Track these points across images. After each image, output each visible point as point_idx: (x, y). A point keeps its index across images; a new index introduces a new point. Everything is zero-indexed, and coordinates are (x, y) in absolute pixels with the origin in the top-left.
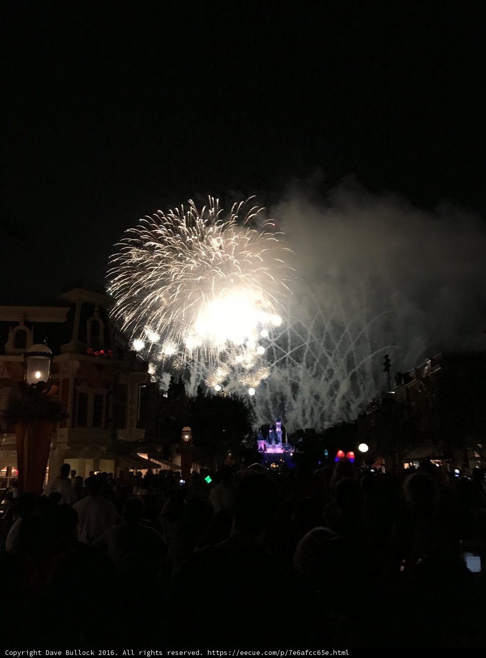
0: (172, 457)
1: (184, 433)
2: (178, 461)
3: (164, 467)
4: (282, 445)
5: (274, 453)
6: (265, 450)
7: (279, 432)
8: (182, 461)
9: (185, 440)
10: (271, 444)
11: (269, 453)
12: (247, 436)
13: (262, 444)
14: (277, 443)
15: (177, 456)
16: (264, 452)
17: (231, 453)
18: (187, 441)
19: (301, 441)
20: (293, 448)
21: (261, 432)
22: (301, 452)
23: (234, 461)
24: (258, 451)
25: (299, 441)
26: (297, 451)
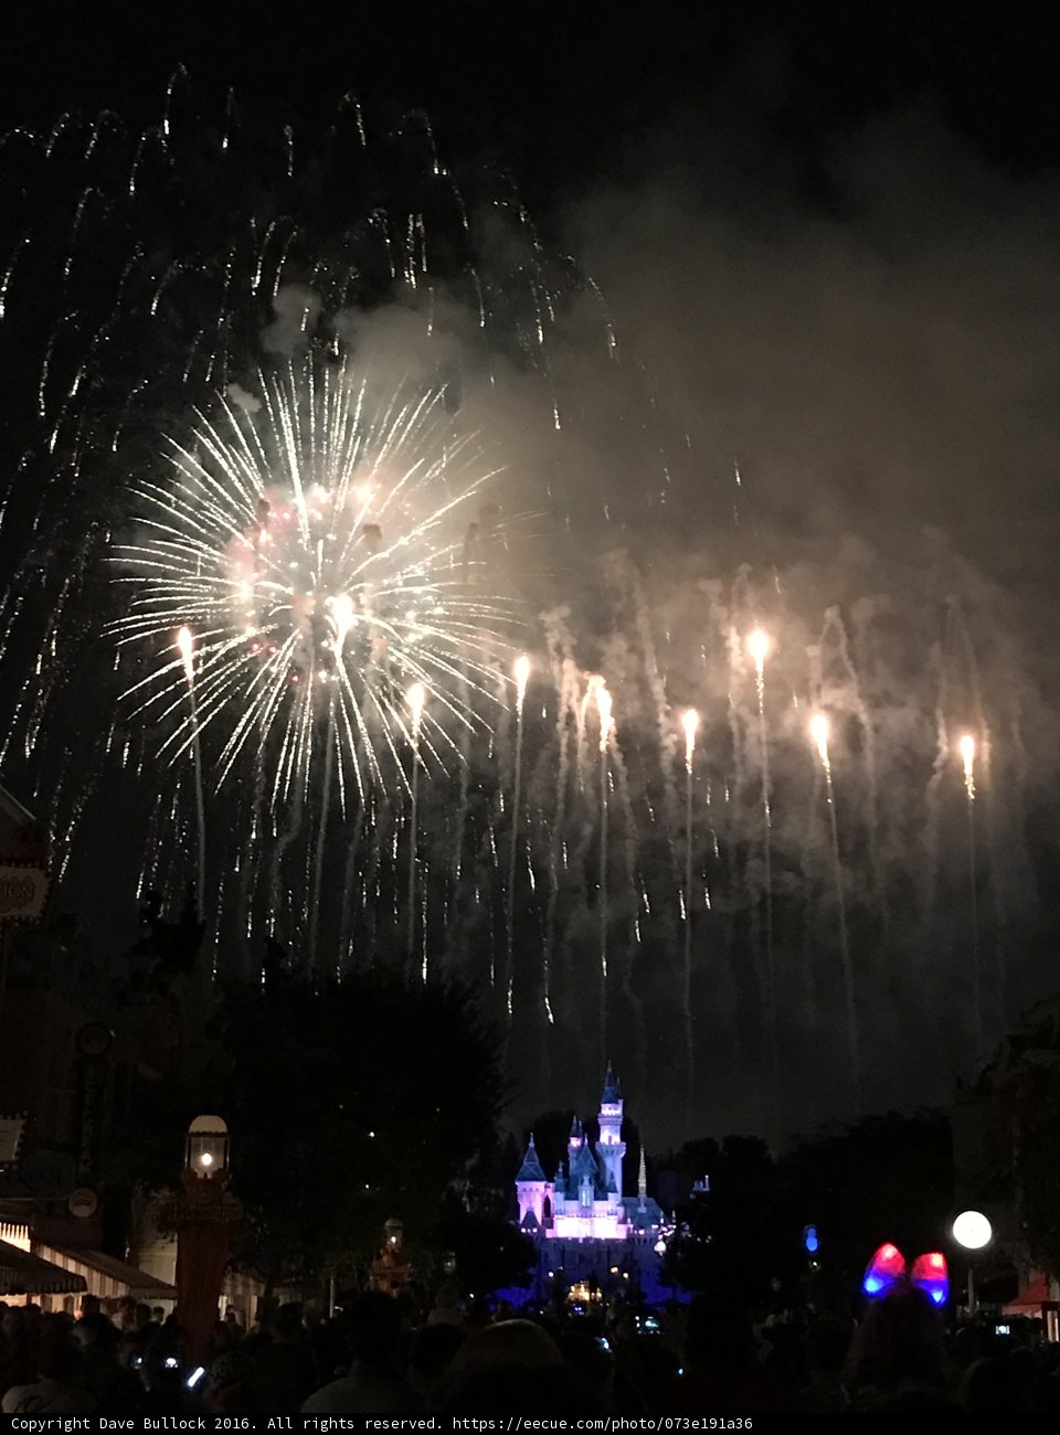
0: (138, 1246)
1: (194, 1140)
2: (164, 1262)
3: (101, 1286)
4: (623, 1204)
5: (587, 1240)
6: (551, 1227)
7: (611, 1151)
8: (179, 1263)
9: (200, 1175)
10: (576, 1198)
11: (565, 1239)
12: (470, 1163)
13: (533, 1196)
14: (601, 1192)
15: (161, 1242)
16: (542, 1232)
17: (400, 1232)
18: (209, 1176)
19: (707, 1189)
20: (668, 1221)
21: (532, 1145)
22: (704, 1238)
23: (412, 1270)
24: (518, 1227)
25: (694, 1189)
26: (684, 1234)
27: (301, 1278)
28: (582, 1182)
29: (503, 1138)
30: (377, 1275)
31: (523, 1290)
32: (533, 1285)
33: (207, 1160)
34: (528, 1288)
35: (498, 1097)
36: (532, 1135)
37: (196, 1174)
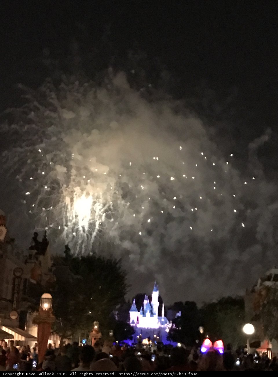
0: (28, 327)
1: (42, 300)
2: (34, 331)
3: (18, 337)
4: (158, 318)
5: (148, 328)
6: (138, 323)
8: (38, 332)
9: (44, 309)
10: (145, 316)
11: (142, 328)
13: (134, 315)
14: (152, 315)
15: (34, 327)
16: (136, 325)
17: (98, 325)
18: (47, 310)
19: (180, 315)
20: (170, 323)
21: (134, 302)
22: (179, 328)
23: (101, 335)
24: (129, 325)
25: (177, 315)
26: (173, 327)
27: (71, 337)
28: (147, 312)
29: (127, 301)
30: (92, 336)
33: (46, 305)
34: (132, 340)
35: (125, 289)
36: (134, 299)
37: (43, 309)
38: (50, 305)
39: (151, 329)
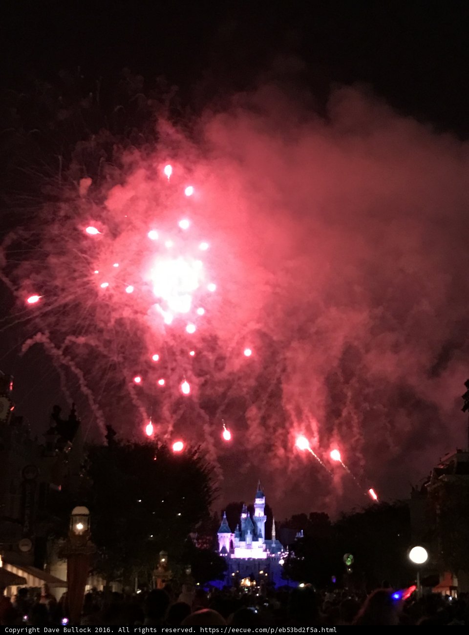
0: (49, 564)
1: (74, 518)
2: (61, 571)
3: (33, 582)
4: (265, 543)
5: (249, 559)
6: (233, 552)
7: (260, 519)
8: (68, 573)
9: (77, 533)
10: (244, 540)
11: (240, 559)
12: (197, 526)
13: (225, 539)
14: (255, 537)
15: (60, 563)
16: (229, 555)
17: (166, 557)
18: (81, 534)
19: (302, 536)
20: (285, 550)
21: (225, 517)
22: (301, 558)
23: (172, 574)
24: (219, 553)
25: (297, 536)
26: (292, 556)
27: (122, 579)
28: (247, 533)
29: (212, 514)
30: (156, 576)
31: (221, 581)
32: (225, 580)
33: (80, 527)
34: (223, 581)
35: (210, 496)
36: (225, 512)
37: (75, 532)
38: (87, 524)
39: (254, 559)
